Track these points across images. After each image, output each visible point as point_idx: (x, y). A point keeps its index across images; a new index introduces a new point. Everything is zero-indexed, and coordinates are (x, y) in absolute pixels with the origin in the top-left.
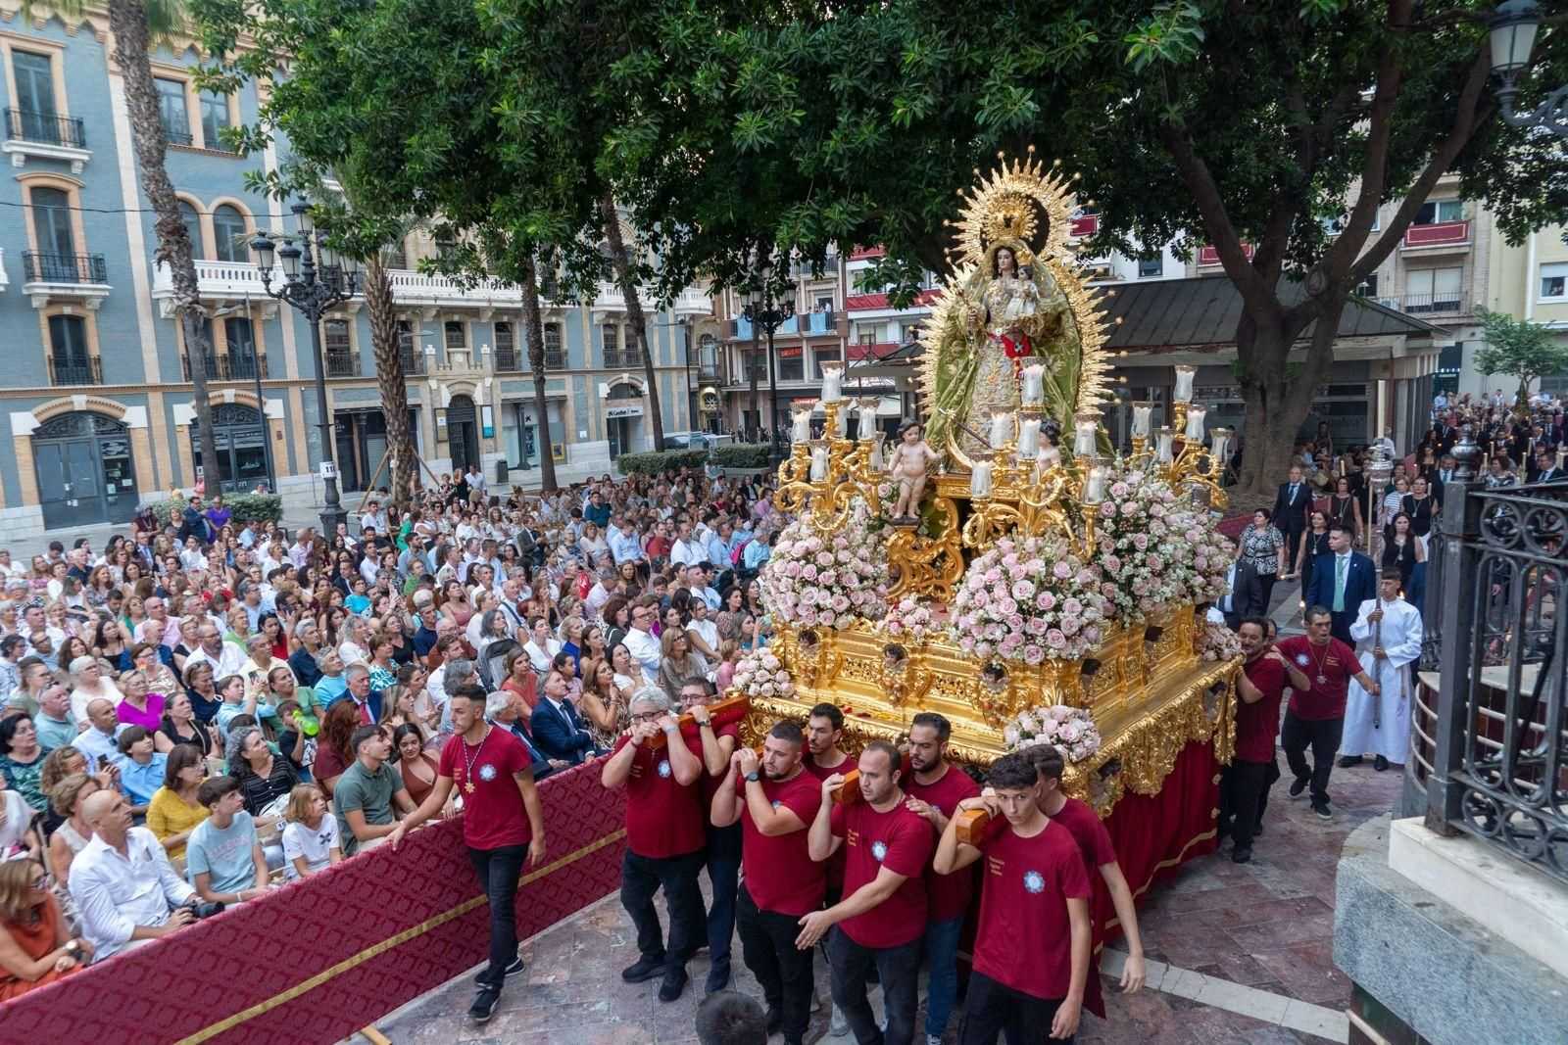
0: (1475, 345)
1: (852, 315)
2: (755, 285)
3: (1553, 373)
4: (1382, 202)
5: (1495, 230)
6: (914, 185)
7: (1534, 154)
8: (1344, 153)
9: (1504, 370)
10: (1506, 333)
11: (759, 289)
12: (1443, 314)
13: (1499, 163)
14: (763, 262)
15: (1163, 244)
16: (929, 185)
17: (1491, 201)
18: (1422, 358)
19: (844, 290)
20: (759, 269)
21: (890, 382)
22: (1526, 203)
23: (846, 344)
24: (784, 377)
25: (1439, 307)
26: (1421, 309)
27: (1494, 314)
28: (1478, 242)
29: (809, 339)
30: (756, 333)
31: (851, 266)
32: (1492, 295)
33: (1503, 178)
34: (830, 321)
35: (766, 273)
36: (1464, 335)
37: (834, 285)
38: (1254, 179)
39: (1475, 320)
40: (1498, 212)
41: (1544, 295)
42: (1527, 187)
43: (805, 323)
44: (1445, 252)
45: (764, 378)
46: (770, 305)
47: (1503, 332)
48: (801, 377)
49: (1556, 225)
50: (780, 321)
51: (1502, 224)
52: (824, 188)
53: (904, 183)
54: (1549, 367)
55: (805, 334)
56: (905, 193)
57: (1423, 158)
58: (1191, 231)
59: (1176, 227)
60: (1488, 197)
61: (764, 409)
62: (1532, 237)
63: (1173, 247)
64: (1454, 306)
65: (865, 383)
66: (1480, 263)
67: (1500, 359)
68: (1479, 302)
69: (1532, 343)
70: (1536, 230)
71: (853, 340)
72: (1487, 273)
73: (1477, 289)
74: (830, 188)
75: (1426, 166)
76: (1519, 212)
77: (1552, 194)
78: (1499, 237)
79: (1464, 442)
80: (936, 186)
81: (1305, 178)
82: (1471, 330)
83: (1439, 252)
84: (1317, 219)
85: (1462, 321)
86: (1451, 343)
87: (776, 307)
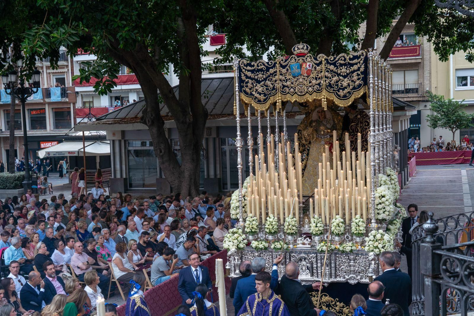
0: (427, 112)
1: (77, 89)
2: (11, 71)
3: (465, 127)
4: (377, 37)
5: (433, 53)
6: (112, 18)
7: (450, 13)
8: (356, 9)
9: (442, 126)
10: (442, 106)
11: (15, 73)
12: (410, 95)
13: (434, 17)
14: (17, 56)
15: (263, 54)
16: (121, 19)
17: (430, 37)
18: (401, 121)
19: (72, 73)
20: (15, 61)
21: (103, 133)
22: (447, 39)
23: (74, 107)
24: (33, 127)
25: (408, 91)
26: (399, 92)
27: (435, 96)
28: (425, 57)
29: (50, 104)
30: (13, 100)
31: (76, 59)
32: (433, 86)
33: (436, 26)
34: (64, 93)
35: (20, 63)
36: (421, 107)
37: (66, 70)
38: (310, 22)
39: (426, 99)
40: (434, 43)
41: (459, 85)
42: (447, 30)
43: (47, 93)
44: (409, 61)
45: (20, 128)
46: (22, 84)
47: (440, 105)
48: (45, 127)
49: (462, 51)
50: (30, 94)
51: (437, 49)
52: (56, 16)
53: (106, 17)
54: (463, 124)
55: (47, 100)
56: (107, 23)
57: (396, 12)
58: (277, 47)
59: (270, 44)
60: (429, 35)
61: (20, 148)
62: (451, 57)
63: (268, 55)
64: (416, 91)
65: (87, 133)
66: (426, 68)
67: (439, 120)
68: (428, 89)
69: (454, 111)
70: (453, 53)
71: (79, 105)
72: (430, 74)
73: (426, 82)
74: (60, 16)
75: (399, 17)
76: (444, 43)
77: (459, 34)
78: (435, 57)
79: (429, 221)
80: (126, 20)
81: (337, 22)
82: (424, 104)
83: (406, 62)
84: (344, 44)
85: (419, 99)
86: (415, 112)
87: (27, 85)
